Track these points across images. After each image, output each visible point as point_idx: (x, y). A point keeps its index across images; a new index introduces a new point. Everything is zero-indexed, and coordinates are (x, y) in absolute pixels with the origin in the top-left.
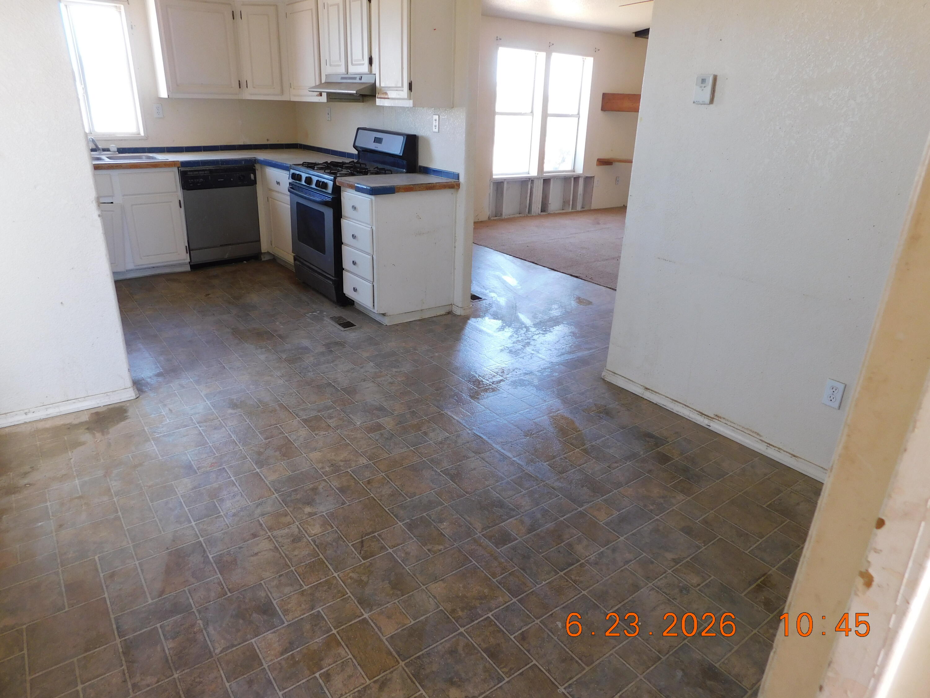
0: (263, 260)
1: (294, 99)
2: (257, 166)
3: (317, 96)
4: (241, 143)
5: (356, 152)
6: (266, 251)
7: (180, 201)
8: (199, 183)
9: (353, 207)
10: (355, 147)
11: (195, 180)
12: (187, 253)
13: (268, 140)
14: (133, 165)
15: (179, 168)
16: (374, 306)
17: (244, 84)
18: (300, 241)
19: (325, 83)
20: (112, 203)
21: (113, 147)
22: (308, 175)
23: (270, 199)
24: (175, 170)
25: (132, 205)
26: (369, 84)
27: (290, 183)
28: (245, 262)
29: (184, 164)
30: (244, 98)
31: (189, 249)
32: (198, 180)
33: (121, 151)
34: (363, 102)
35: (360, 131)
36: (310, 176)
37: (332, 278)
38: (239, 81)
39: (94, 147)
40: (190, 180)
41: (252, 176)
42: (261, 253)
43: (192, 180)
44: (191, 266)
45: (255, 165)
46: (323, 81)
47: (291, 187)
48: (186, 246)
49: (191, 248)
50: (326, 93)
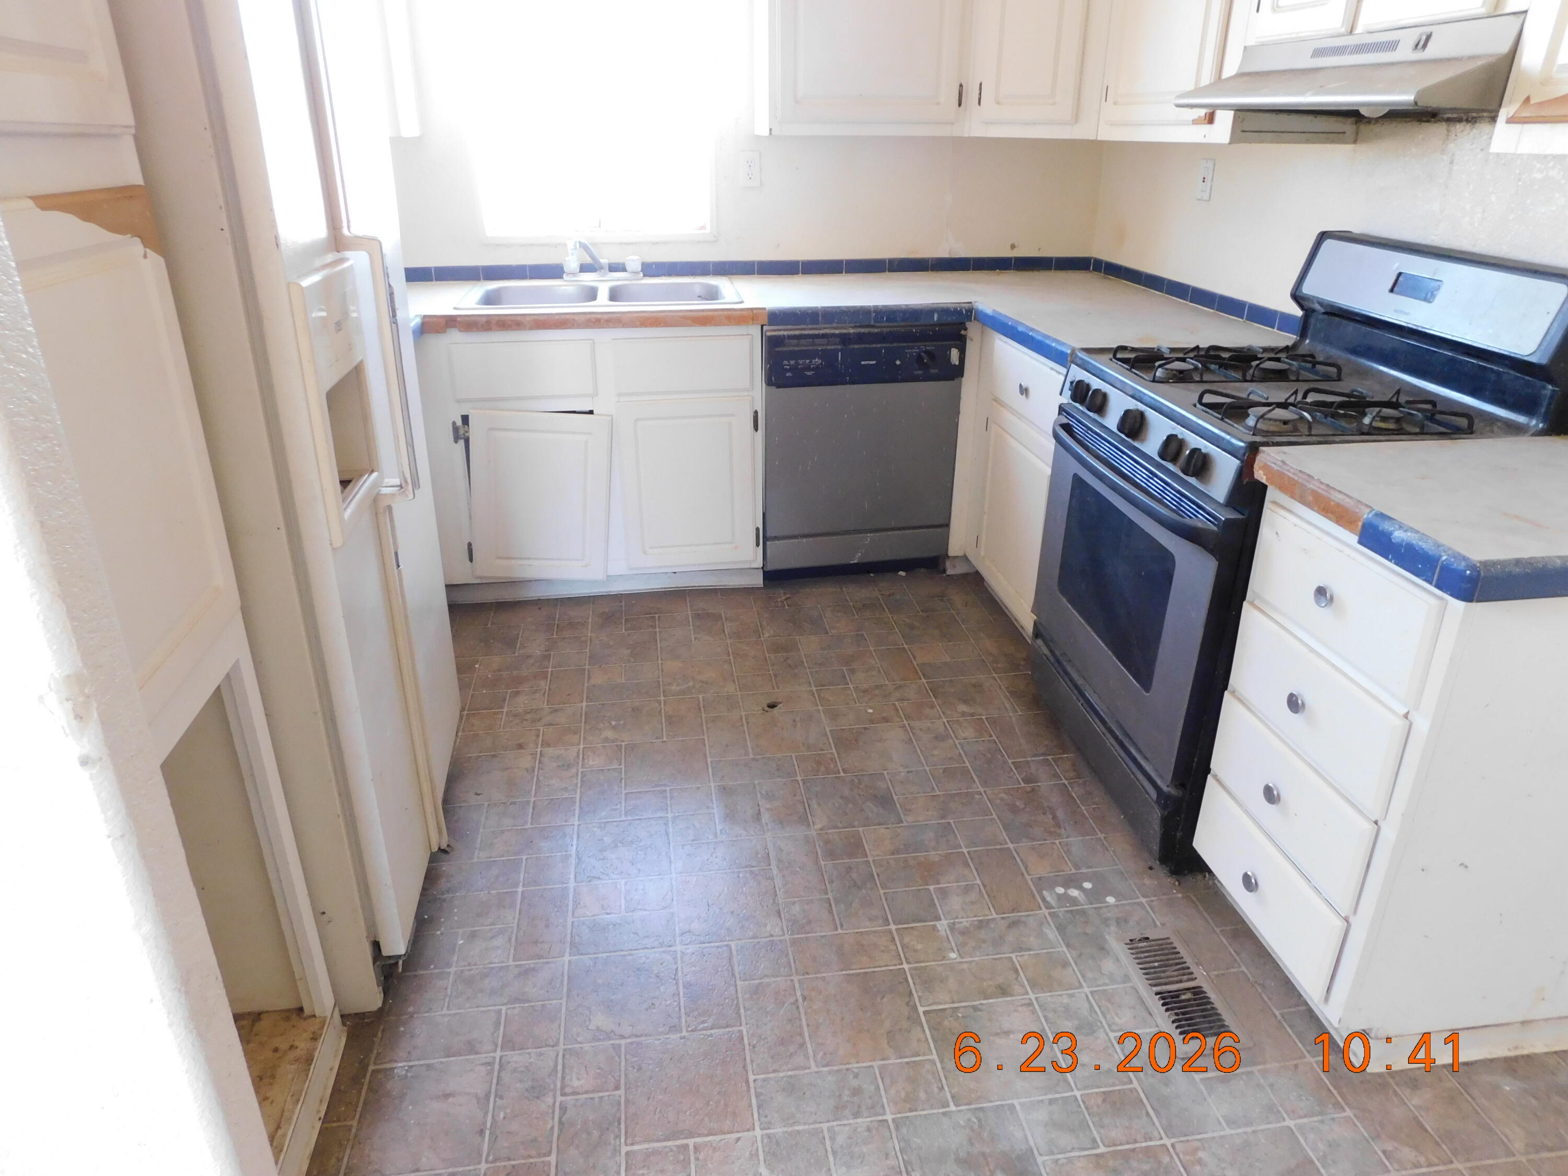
0: (950, 572)
1: (1107, 134)
2: (973, 330)
3: (1195, 122)
4: (943, 253)
5: (1299, 313)
6: (960, 554)
7: (756, 412)
8: (809, 369)
9: (1321, 592)
10: (1297, 297)
11: (801, 362)
12: (758, 545)
13: (1013, 247)
14: (648, 318)
15: (765, 328)
16: (1329, 990)
17: (971, 96)
18: (1062, 593)
19: (1240, 75)
20: (591, 412)
21: (634, 262)
22: (1133, 404)
23: (993, 427)
24: (756, 331)
25: (637, 420)
26: (1479, 63)
27: (1062, 409)
28: (902, 573)
29: (777, 317)
30: (966, 135)
31: (765, 537)
32: (807, 361)
33: (650, 269)
34: (1355, 142)
35: (1328, 244)
36: (1142, 407)
37: (1159, 782)
38: (961, 86)
39: (588, 260)
40: (786, 362)
41: (954, 354)
42: (946, 556)
43: (792, 362)
44: (764, 572)
45: (968, 324)
46: (1230, 70)
47: (1065, 421)
48: (758, 529)
49: (769, 534)
50: (1230, 114)
